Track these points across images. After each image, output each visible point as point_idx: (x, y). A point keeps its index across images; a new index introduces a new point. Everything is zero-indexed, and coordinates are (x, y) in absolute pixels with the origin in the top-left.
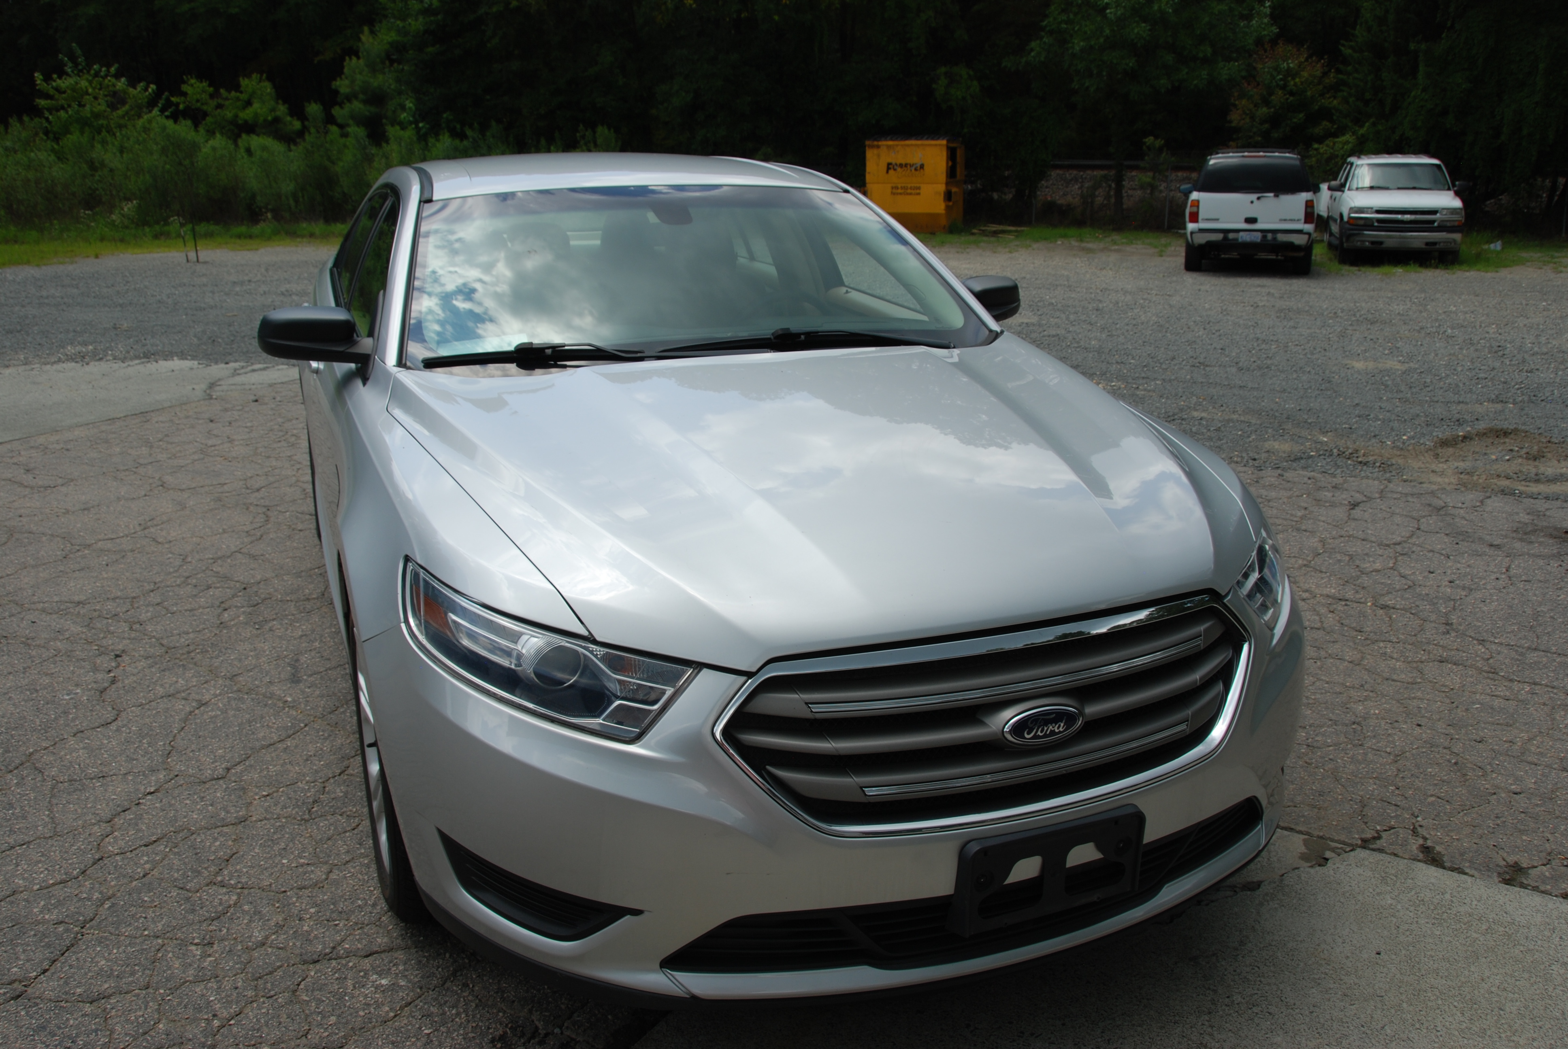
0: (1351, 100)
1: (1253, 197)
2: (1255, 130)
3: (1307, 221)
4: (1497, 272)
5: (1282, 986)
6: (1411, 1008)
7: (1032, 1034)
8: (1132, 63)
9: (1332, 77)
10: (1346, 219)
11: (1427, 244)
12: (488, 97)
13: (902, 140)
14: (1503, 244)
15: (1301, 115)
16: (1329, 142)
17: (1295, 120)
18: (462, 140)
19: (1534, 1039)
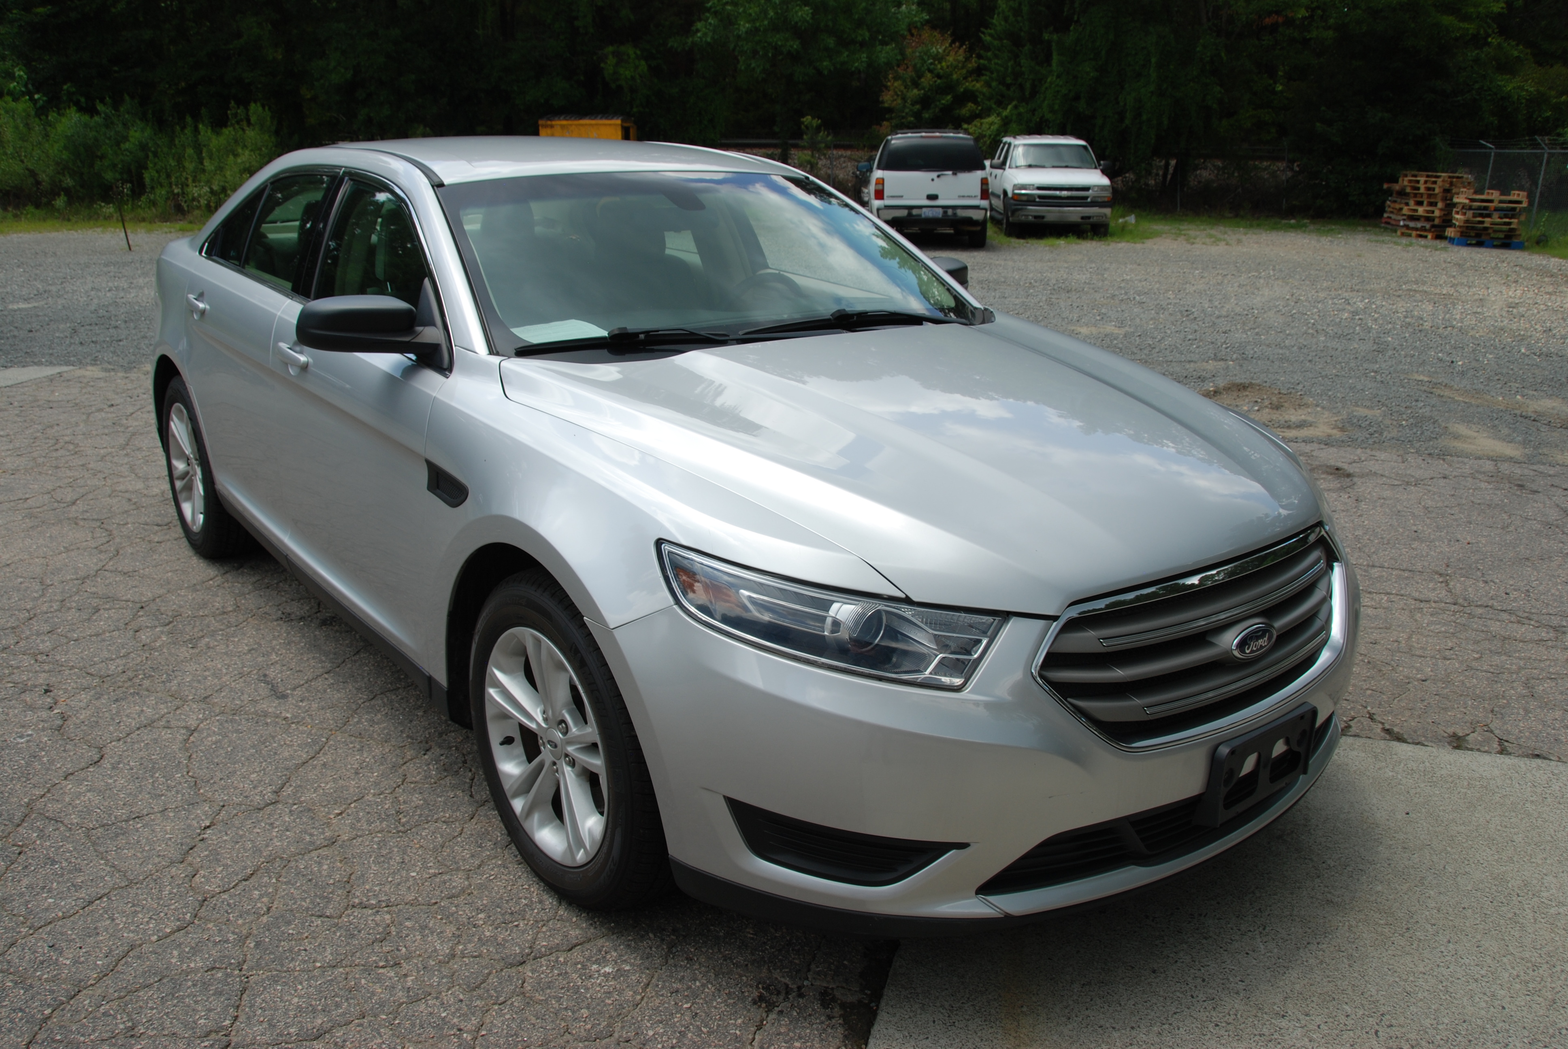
0: (994, 84)
1: (934, 175)
2: (907, 110)
3: (982, 198)
4: (1143, 243)
5: (1356, 848)
6: (1454, 850)
7: (1200, 915)
8: (795, 45)
9: (973, 64)
10: (1010, 195)
11: (1083, 218)
12: (116, 69)
13: (575, 119)
14: (1136, 217)
15: (949, 97)
16: (977, 122)
17: (943, 102)
18: (92, 117)
19: (1546, 859)
